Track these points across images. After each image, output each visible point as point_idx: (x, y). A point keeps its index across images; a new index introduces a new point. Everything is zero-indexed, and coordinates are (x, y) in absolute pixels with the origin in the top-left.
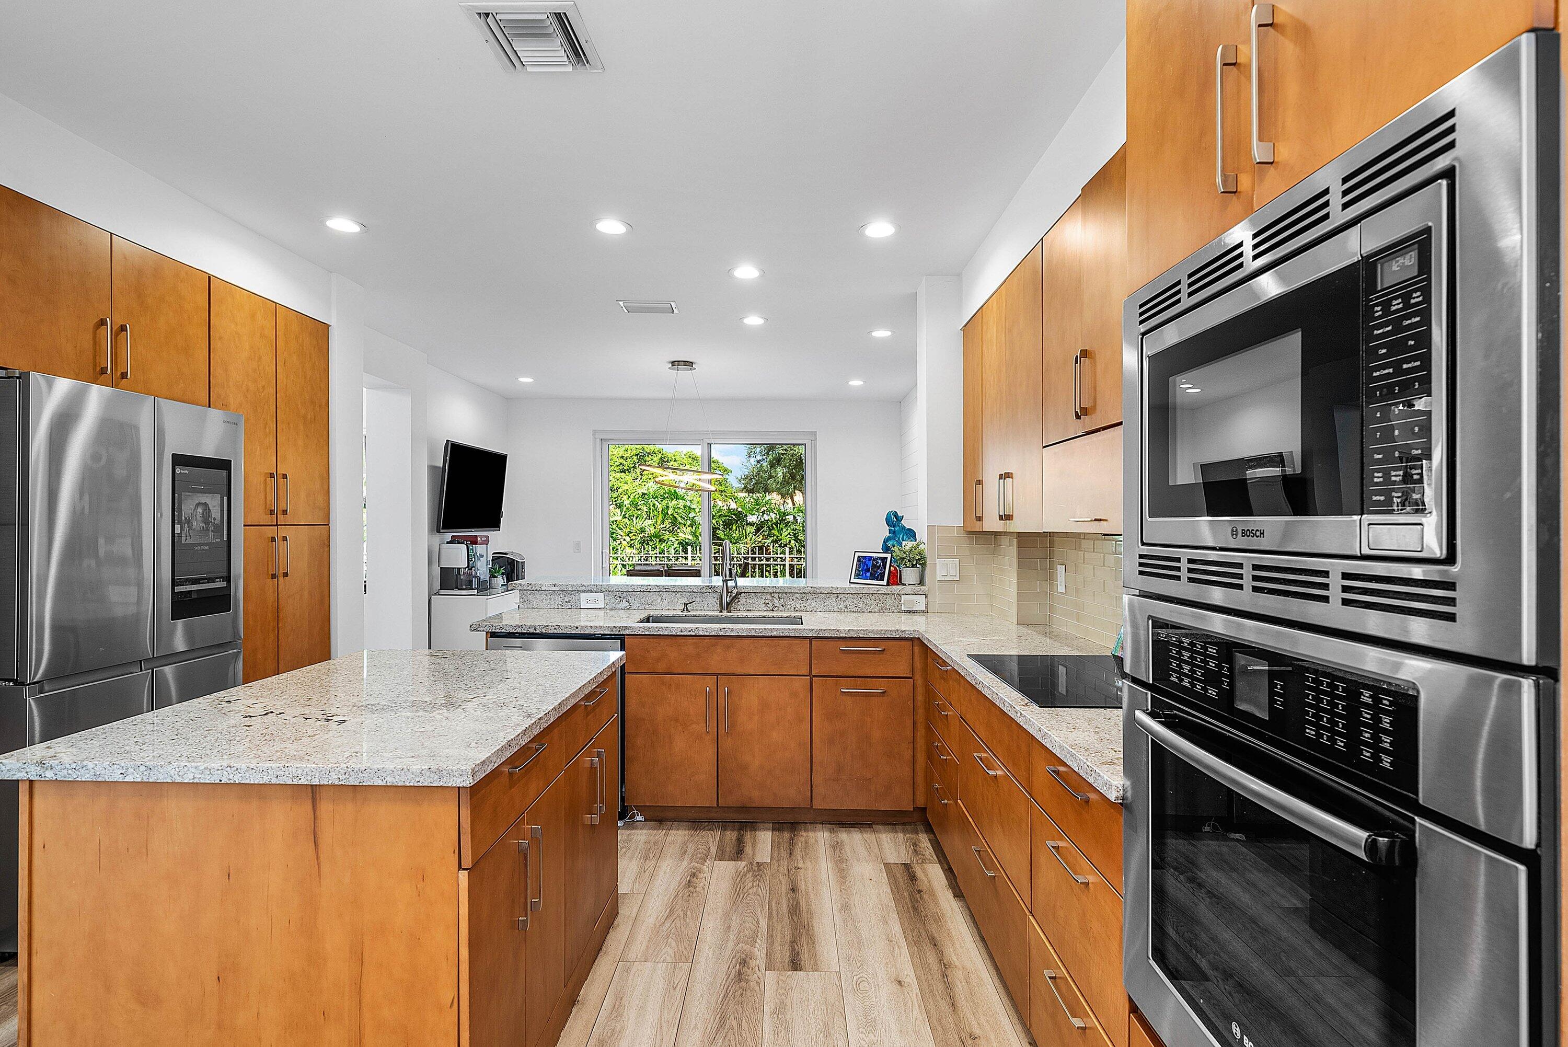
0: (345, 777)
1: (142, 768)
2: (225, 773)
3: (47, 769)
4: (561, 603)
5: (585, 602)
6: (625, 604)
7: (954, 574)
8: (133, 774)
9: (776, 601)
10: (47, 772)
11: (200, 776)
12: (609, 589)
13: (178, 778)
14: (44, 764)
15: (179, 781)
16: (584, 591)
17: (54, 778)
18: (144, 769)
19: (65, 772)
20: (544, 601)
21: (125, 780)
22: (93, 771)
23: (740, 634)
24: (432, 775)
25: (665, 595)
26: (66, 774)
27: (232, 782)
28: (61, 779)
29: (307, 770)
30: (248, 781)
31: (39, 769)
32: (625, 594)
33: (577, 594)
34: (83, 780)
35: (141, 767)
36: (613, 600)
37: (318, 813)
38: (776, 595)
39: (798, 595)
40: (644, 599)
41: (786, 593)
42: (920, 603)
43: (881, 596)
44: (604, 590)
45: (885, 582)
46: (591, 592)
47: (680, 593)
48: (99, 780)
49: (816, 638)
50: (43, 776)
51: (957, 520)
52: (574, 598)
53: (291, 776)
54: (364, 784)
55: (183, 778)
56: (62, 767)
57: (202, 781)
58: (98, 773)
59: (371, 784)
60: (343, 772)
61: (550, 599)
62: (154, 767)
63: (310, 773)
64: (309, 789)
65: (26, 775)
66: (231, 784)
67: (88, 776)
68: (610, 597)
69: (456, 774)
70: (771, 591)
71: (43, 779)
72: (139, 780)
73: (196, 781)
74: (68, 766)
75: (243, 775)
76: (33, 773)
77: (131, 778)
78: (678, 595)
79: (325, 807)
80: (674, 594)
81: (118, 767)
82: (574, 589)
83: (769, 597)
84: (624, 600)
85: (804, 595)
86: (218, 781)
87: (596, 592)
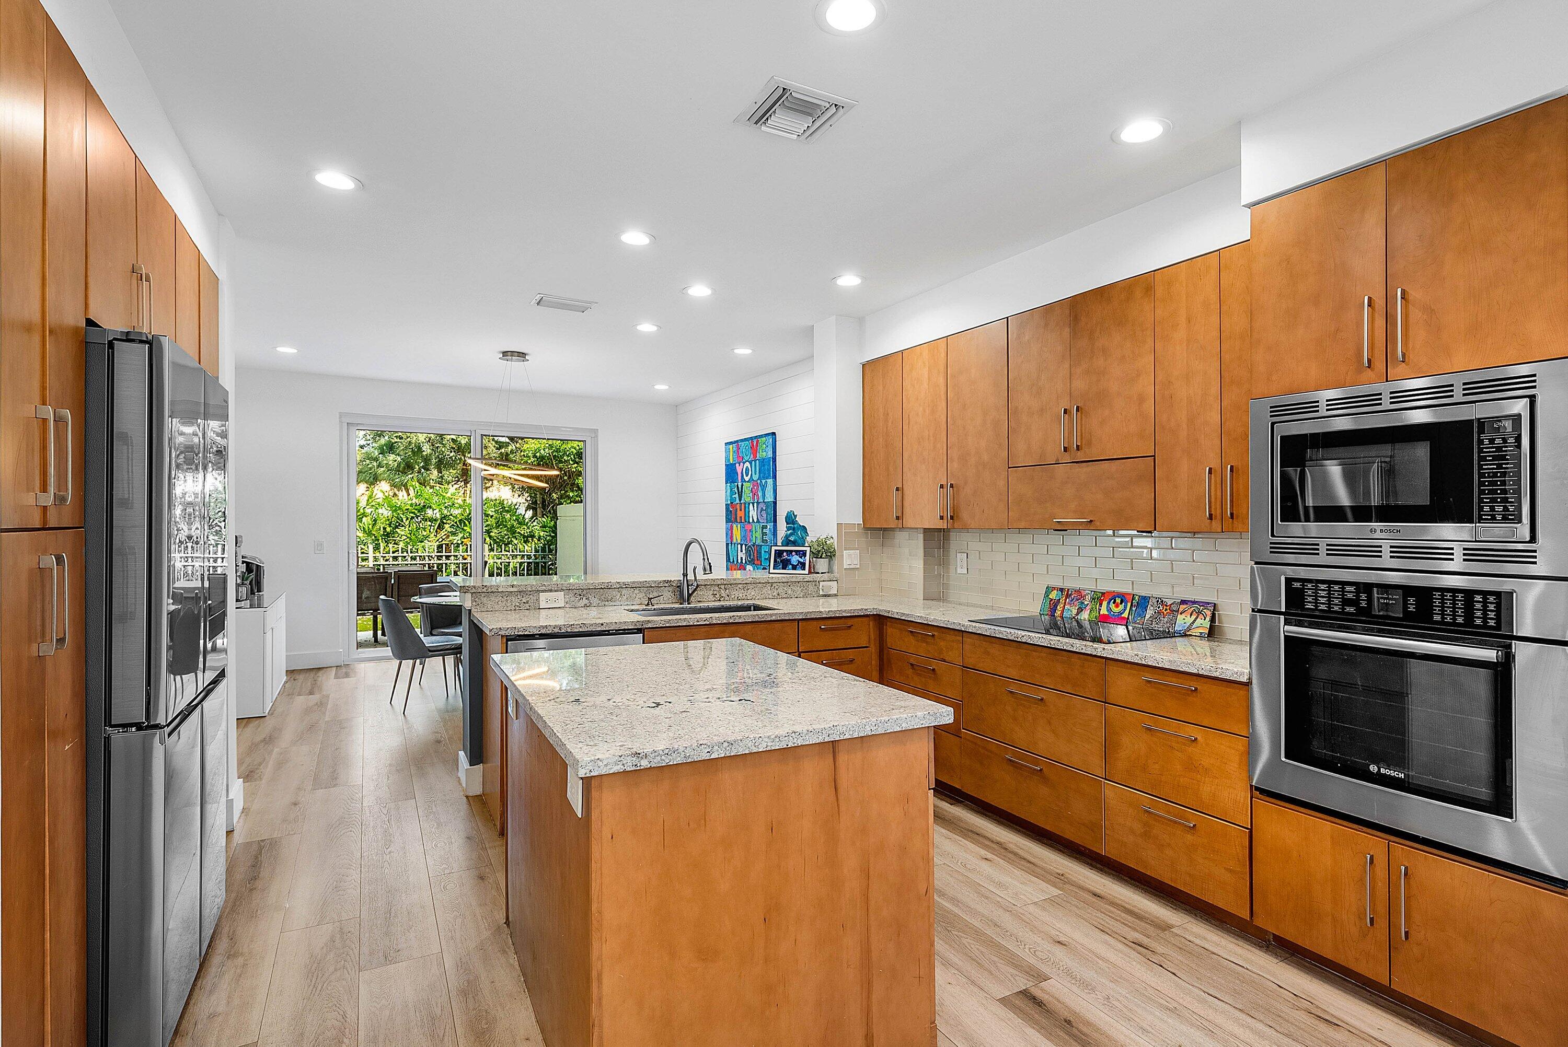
0: (875, 728)
1: (726, 744)
2: (791, 738)
3: (642, 758)
4: (518, 604)
5: (544, 602)
6: (585, 601)
7: (856, 562)
8: (718, 751)
9: (723, 592)
10: (642, 761)
11: (772, 744)
12: (571, 588)
13: (755, 748)
14: (639, 754)
15: (755, 751)
16: (543, 591)
17: (649, 766)
18: (727, 744)
19: (659, 758)
20: (499, 603)
21: (711, 757)
22: (683, 753)
23: (746, 620)
24: (931, 717)
25: (624, 591)
26: (659, 760)
27: (796, 745)
28: (655, 766)
29: (850, 726)
30: (807, 743)
31: (634, 759)
32: (585, 592)
33: (536, 594)
34: (675, 763)
35: (724, 743)
36: (573, 599)
37: (837, 764)
38: (723, 587)
39: (740, 586)
40: (603, 596)
41: (731, 584)
42: (833, 588)
43: (804, 584)
44: (565, 588)
45: (806, 571)
46: (551, 591)
47: (638, 589)
48: (689, 761)
49: (800, 619)
50: (638, 765)
51: (857, 518)
52: (533, 598)
53: (838, 733)
54: (888, 731)
55: (758, 748)
56: (656, 754)
57: (773, 748)
58: (688, 755)
59: (892, 731)
60: (874, 724)
61: (507, 600)
62: (735, 742)
63: (851, 729)
64: (831, 744)
65: (622, 767)
66: (795, 747)
67: (679, 759)
68: (570, 596)
69: (945, 714)
70: (719, 583)
71: (638, 768)
72: (723, 755)
73: (769, 748)
74: (661, 753)
75: (804, 738)
76: (629, 764)
77: (716, 754)
78: (637, 591)
79: (842, 758)
80: (632, 590)
81: (705, 746)
82: (534, 589)
83: (717, 588)
84: (584, 598)
85: (745, 585)
86: (785, 746)
87: (556, 591)
